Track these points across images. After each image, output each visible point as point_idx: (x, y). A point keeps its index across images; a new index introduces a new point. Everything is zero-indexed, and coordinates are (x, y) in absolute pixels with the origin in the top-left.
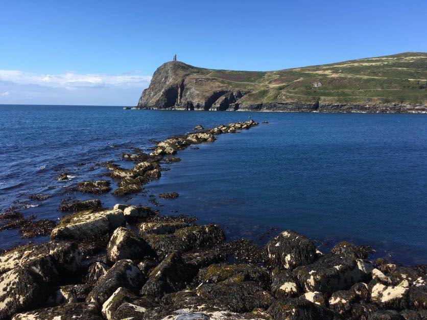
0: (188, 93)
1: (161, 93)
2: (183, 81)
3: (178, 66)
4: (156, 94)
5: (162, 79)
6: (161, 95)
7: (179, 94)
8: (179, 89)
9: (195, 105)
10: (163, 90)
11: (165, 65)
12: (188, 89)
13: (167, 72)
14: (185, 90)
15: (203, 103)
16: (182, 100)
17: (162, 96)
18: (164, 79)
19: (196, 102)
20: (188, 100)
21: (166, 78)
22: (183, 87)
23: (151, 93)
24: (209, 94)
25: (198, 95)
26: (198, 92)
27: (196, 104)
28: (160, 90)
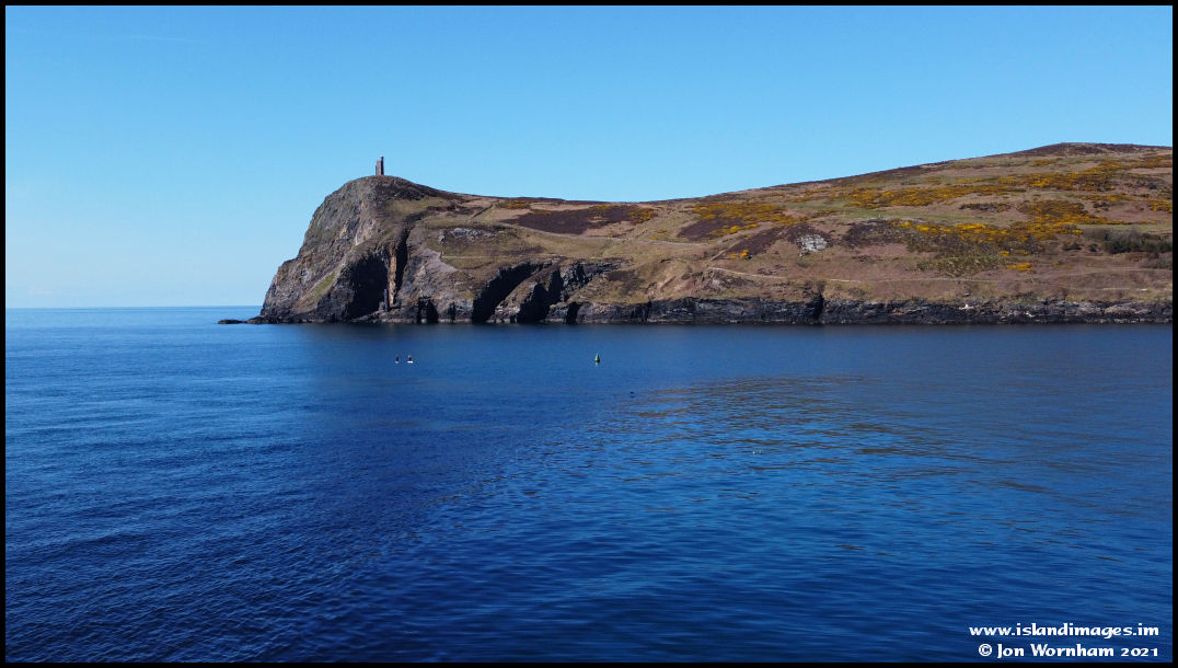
0: (422, 272)
1: (338, 274)
2: (405, 235)
3: (390, 191)
4: (321, 276)
5: (339, 229)
6: (335, 280)
7: (393, 277)
8: (393, 260)
9: (442, 308)
10: (343, 264)
11: (350, 186)
12: (418, 260)
13: (355, 210)
14: (410, 263)
15: (467, 302)
16: (401, 295)
17: (339, 281)
18: (344, 230)
19: (443, 300)
20: (421, 293)
21: (353, 226)
22: (403, 253)
23: (302, 273)
24: (485, 275)
25: (452, 277)
26: (452, 269)
27: (447, 306)
28: (332, 264)
